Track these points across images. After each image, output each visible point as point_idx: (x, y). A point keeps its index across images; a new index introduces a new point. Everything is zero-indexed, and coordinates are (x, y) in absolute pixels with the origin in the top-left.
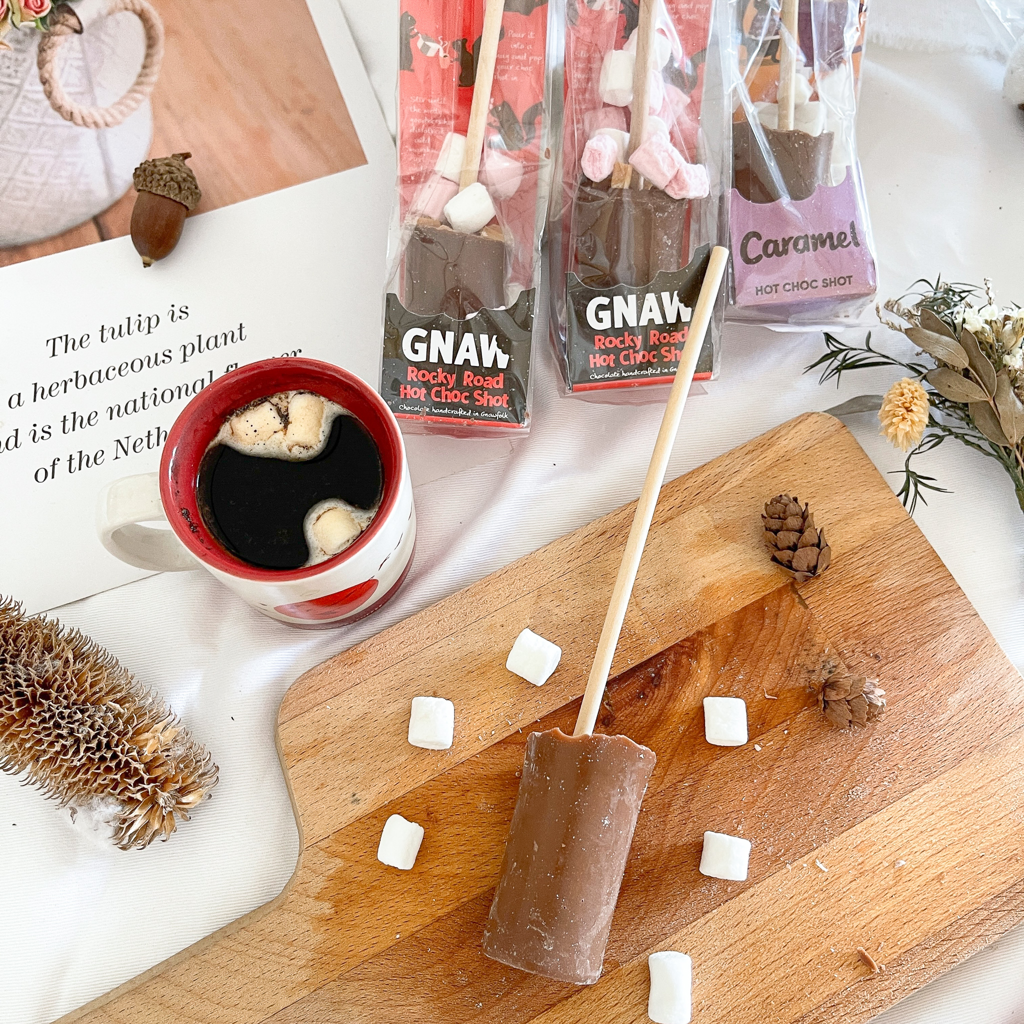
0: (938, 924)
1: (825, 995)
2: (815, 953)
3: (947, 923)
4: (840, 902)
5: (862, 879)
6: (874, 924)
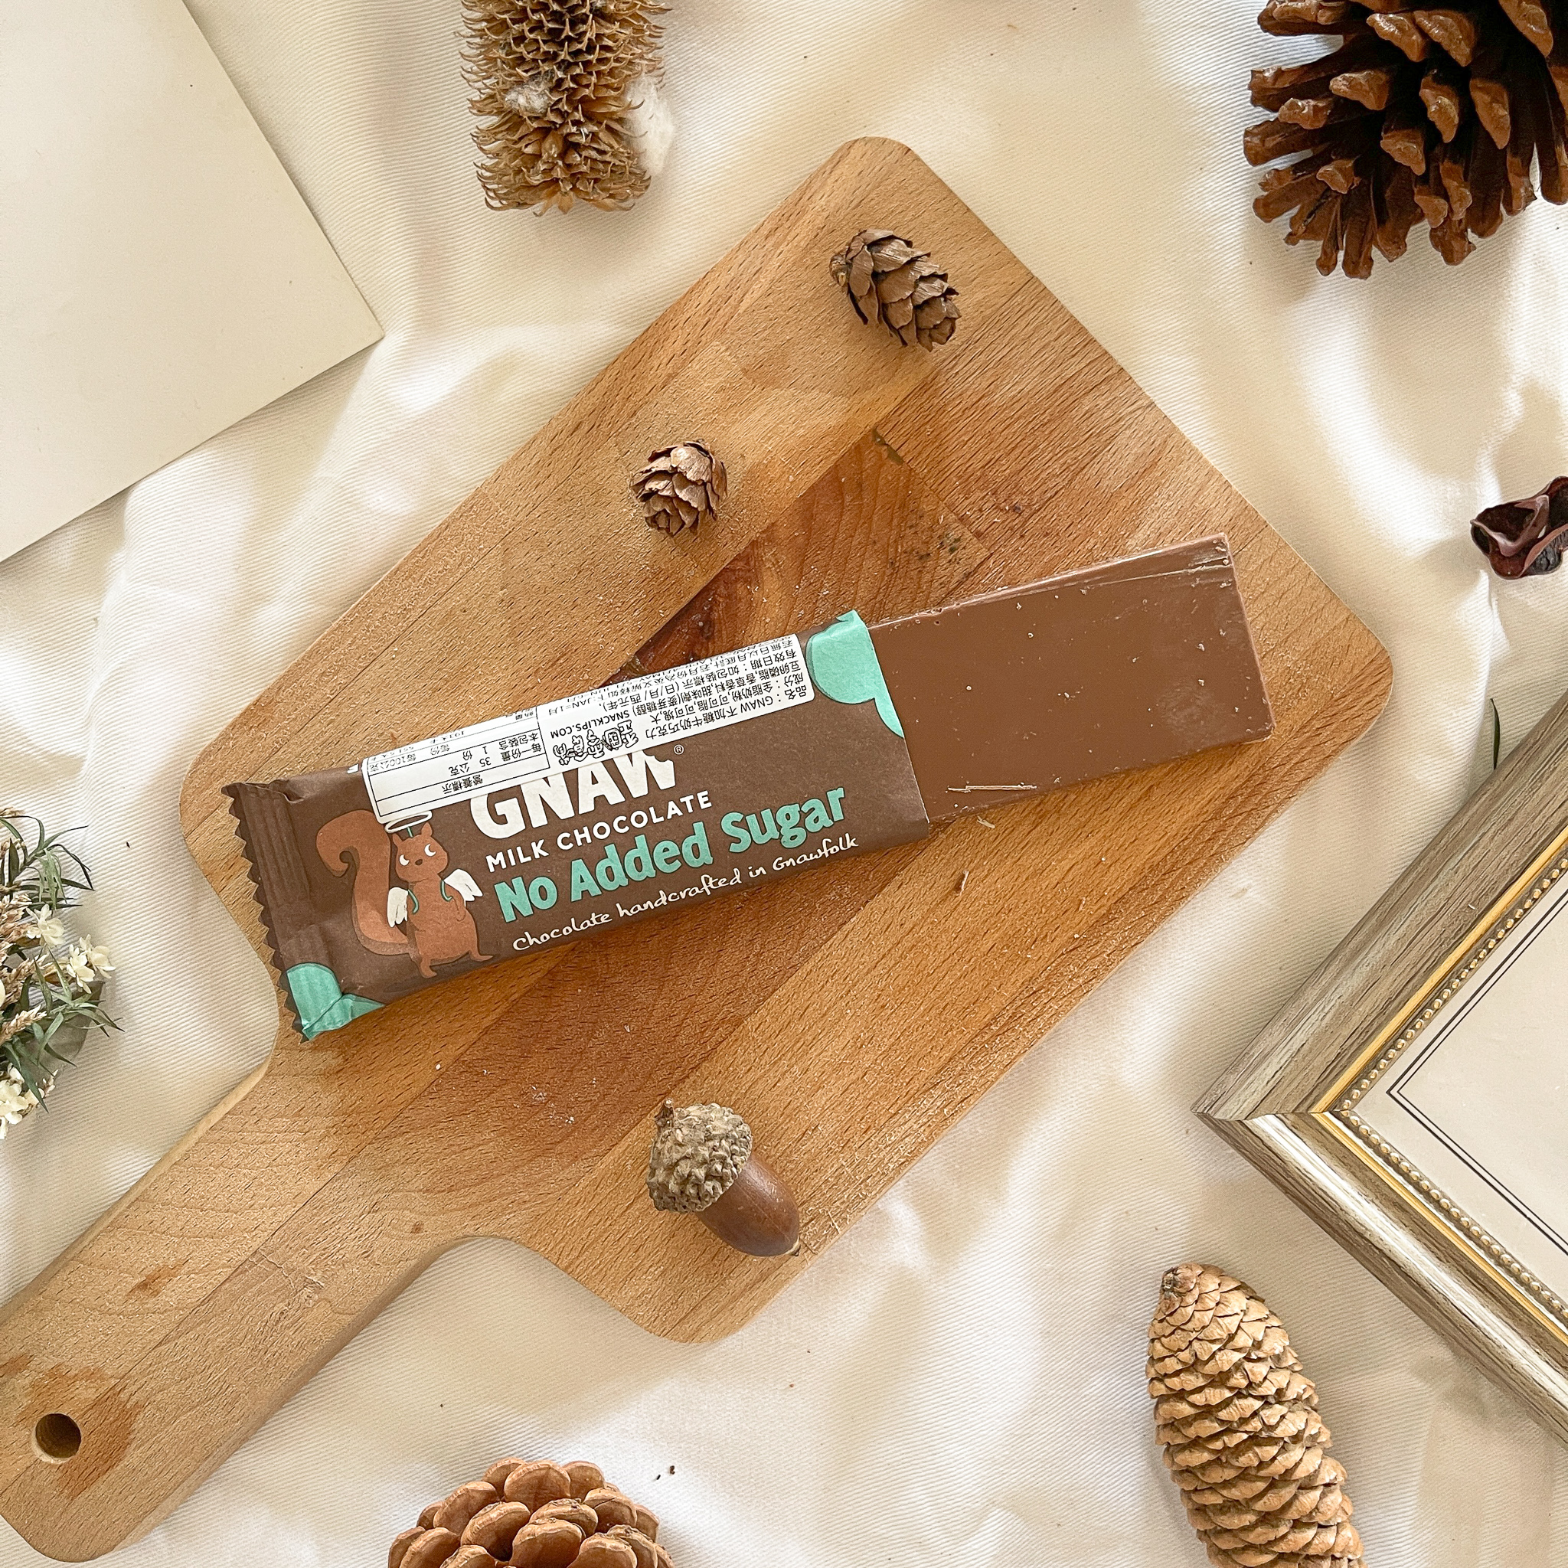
2: (997, 935)
4: (1019, 863)
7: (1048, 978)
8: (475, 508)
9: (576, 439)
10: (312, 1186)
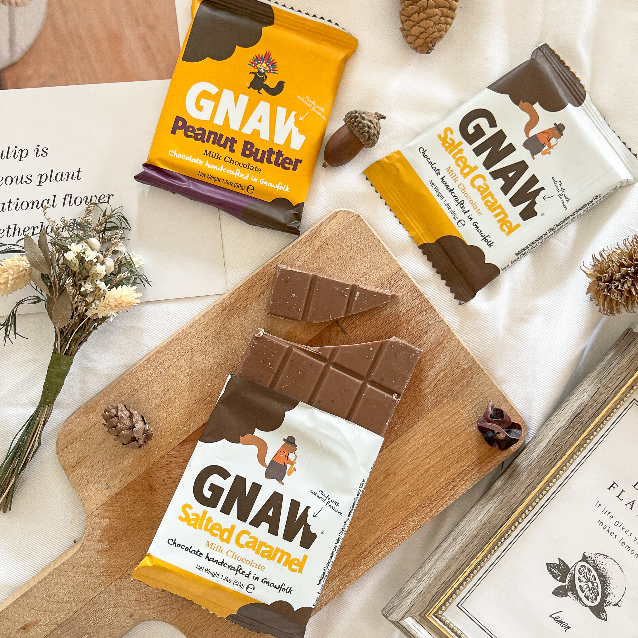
0: (430, 493)
1: (373, 540)
3: (434, 492)
5: (388, 478)
6: (396, 499)
7: (385, 538)
8: (182, 337)
9: (223, 314)
10: (92, 595)
